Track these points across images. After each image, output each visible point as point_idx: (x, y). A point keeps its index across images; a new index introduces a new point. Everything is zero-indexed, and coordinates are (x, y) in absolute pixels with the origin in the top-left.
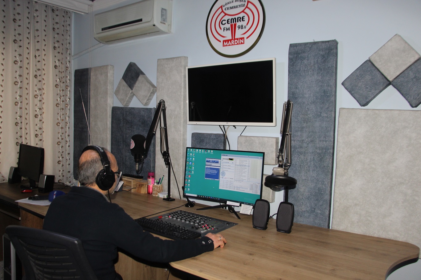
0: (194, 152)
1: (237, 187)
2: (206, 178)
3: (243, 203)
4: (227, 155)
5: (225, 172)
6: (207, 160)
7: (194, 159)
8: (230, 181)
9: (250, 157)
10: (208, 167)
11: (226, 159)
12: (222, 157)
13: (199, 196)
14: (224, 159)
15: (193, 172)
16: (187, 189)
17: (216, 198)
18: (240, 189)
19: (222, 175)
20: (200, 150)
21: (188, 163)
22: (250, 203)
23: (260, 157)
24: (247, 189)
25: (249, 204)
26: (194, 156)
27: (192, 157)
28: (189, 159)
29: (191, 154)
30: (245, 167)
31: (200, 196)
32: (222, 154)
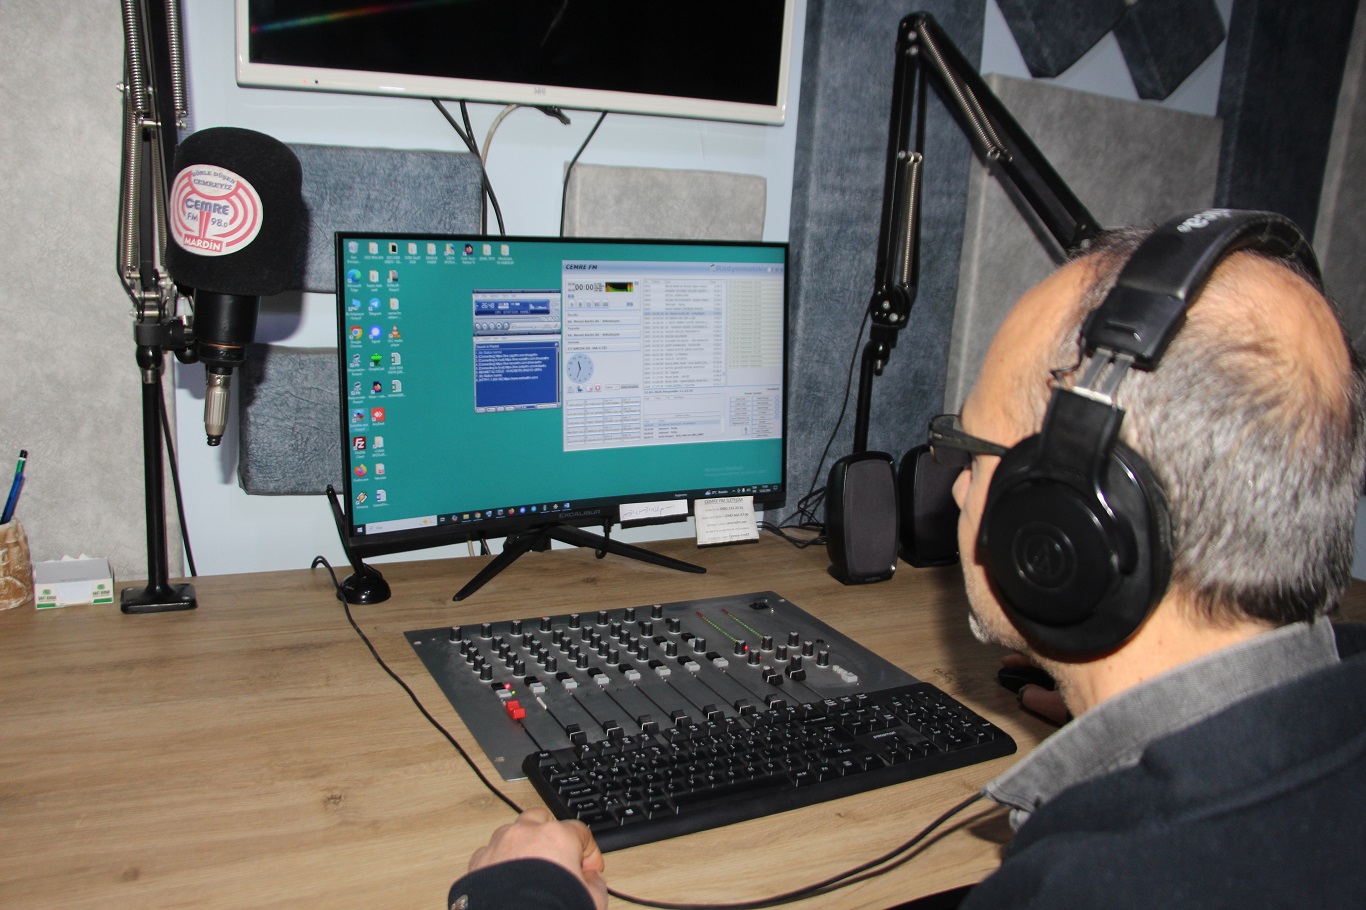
0: (393, 258)
1: (662, 425)
2: (482, 410)
3: (700, 494)
4: (595, 267)
5: (593, 356)
6: (479, 304)
7: (394, 304)
8: (624, 400)
9: (718, 269)
10: (492, 340)
11: (589, 287)
12: (569, 278)
13: (448, 517)
14: (579, 287)
15: (398, 385)
16: (372, 498)
17: (550, 506)
18: (681, 430)
19: (577, 378)
20: (431, 247)
21: (359, 333)
22: (736, 488)
23: (769, 266)
24: (718, 422)
25: (732, 492)
26: (394, 287)
27: (384, 295)
28: (364, 308)
29: (374, 276)
30: (698, 318)
31: (454, 518)
32: (565, 263)
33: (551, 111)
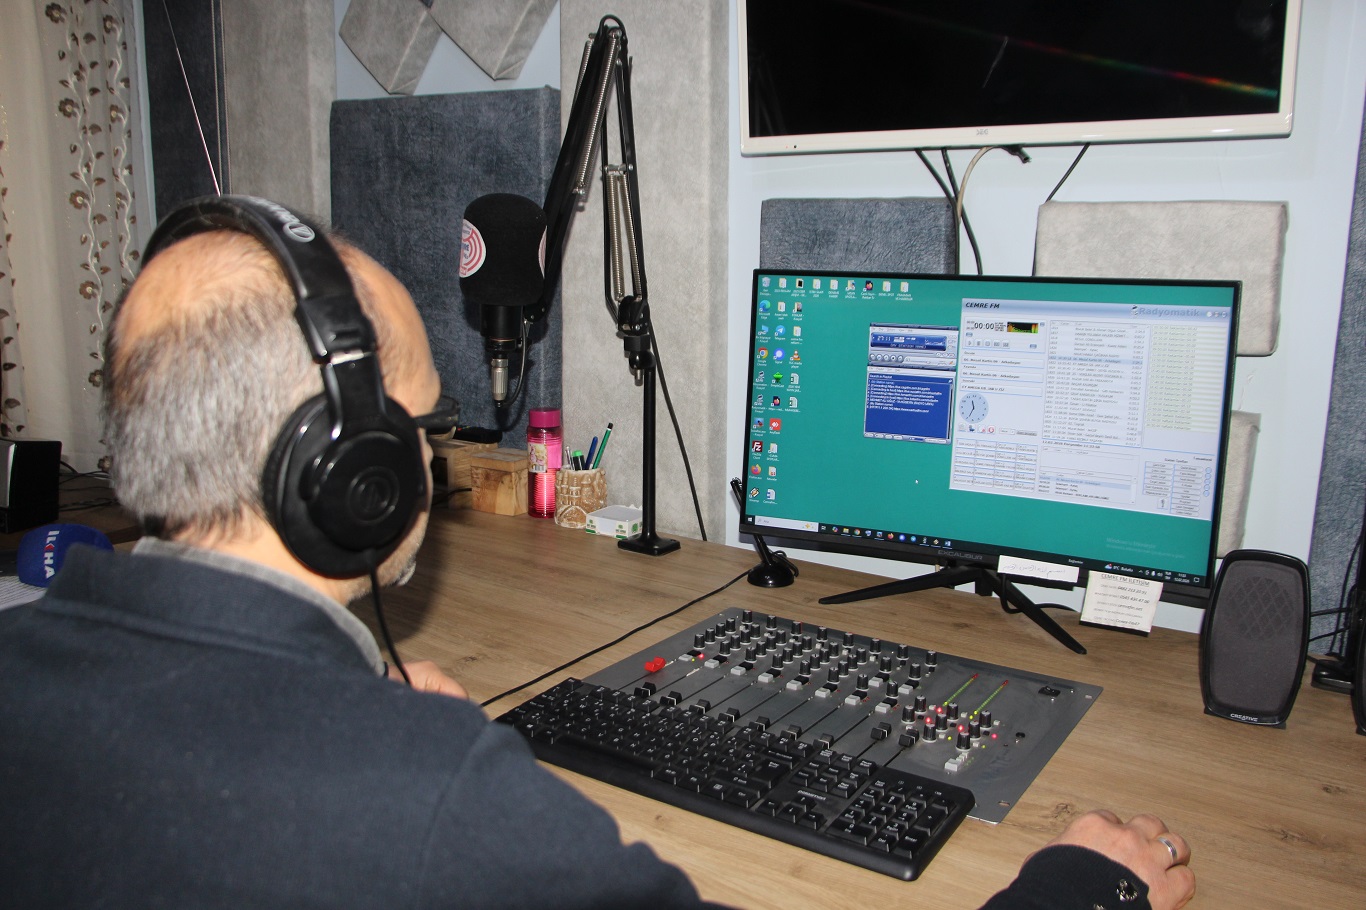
0: (801, 292)
1: (1061, 480)
2: (870, 435)
3: (1099, 566)
4: (997, 306)
5: (987, 397)
6: (875, 336)
7: (797, 331)
8: (1019, 447)
9: (1142, 311)
10: (885, 370)
11: (989, 326)
12: (968, 316)
13: (829, 527)
14: (978, 326)
15: (794, 401)
16: (763, 495)
17: (930, 540)
18: (1082, 489)
19: (969, 417)
20: (834, 283)
21: (765, 353)
22: (1144, 569)
23: (1209, 310)
24: (1128, 487)
25: (1138, 572)
26: (798, 317)
27: (789, 324)
28: (771, 333)
29: (782, 306)
30: (1113, 367)
31: (835, 529)
32: (965, 301)
33: (1014, 149)
